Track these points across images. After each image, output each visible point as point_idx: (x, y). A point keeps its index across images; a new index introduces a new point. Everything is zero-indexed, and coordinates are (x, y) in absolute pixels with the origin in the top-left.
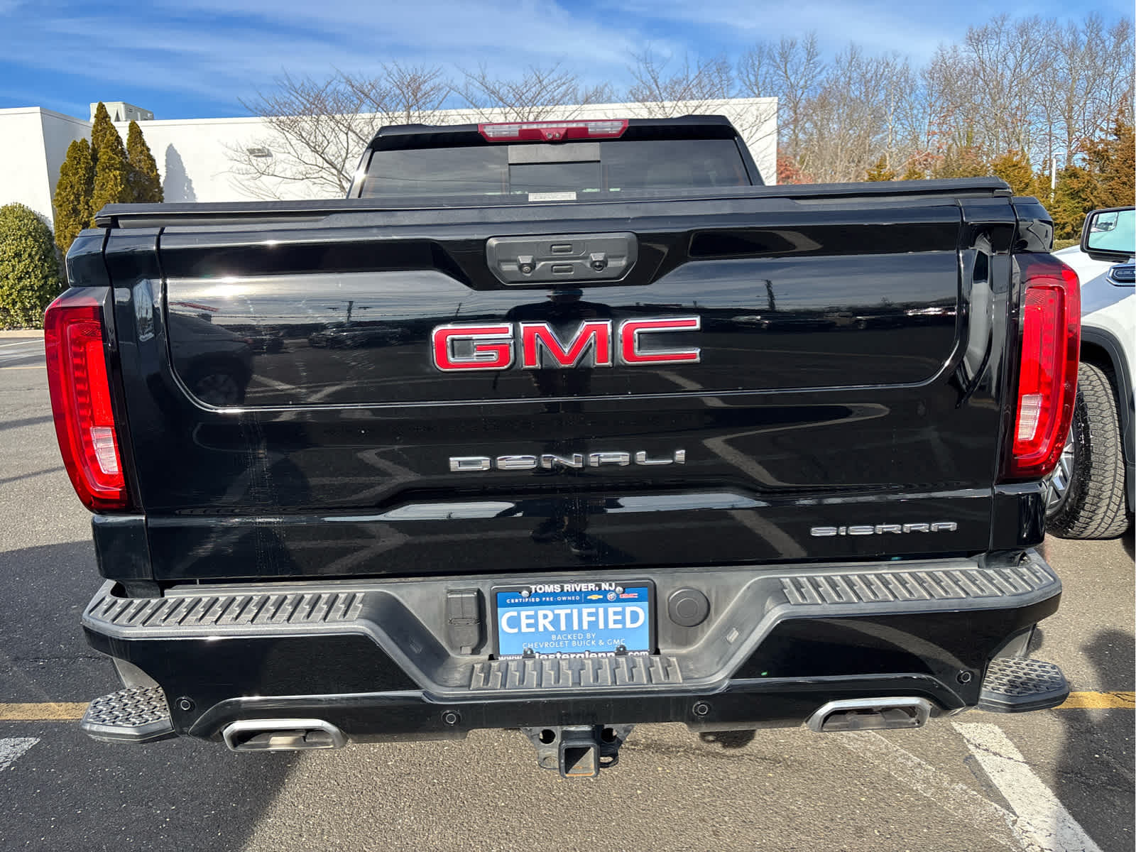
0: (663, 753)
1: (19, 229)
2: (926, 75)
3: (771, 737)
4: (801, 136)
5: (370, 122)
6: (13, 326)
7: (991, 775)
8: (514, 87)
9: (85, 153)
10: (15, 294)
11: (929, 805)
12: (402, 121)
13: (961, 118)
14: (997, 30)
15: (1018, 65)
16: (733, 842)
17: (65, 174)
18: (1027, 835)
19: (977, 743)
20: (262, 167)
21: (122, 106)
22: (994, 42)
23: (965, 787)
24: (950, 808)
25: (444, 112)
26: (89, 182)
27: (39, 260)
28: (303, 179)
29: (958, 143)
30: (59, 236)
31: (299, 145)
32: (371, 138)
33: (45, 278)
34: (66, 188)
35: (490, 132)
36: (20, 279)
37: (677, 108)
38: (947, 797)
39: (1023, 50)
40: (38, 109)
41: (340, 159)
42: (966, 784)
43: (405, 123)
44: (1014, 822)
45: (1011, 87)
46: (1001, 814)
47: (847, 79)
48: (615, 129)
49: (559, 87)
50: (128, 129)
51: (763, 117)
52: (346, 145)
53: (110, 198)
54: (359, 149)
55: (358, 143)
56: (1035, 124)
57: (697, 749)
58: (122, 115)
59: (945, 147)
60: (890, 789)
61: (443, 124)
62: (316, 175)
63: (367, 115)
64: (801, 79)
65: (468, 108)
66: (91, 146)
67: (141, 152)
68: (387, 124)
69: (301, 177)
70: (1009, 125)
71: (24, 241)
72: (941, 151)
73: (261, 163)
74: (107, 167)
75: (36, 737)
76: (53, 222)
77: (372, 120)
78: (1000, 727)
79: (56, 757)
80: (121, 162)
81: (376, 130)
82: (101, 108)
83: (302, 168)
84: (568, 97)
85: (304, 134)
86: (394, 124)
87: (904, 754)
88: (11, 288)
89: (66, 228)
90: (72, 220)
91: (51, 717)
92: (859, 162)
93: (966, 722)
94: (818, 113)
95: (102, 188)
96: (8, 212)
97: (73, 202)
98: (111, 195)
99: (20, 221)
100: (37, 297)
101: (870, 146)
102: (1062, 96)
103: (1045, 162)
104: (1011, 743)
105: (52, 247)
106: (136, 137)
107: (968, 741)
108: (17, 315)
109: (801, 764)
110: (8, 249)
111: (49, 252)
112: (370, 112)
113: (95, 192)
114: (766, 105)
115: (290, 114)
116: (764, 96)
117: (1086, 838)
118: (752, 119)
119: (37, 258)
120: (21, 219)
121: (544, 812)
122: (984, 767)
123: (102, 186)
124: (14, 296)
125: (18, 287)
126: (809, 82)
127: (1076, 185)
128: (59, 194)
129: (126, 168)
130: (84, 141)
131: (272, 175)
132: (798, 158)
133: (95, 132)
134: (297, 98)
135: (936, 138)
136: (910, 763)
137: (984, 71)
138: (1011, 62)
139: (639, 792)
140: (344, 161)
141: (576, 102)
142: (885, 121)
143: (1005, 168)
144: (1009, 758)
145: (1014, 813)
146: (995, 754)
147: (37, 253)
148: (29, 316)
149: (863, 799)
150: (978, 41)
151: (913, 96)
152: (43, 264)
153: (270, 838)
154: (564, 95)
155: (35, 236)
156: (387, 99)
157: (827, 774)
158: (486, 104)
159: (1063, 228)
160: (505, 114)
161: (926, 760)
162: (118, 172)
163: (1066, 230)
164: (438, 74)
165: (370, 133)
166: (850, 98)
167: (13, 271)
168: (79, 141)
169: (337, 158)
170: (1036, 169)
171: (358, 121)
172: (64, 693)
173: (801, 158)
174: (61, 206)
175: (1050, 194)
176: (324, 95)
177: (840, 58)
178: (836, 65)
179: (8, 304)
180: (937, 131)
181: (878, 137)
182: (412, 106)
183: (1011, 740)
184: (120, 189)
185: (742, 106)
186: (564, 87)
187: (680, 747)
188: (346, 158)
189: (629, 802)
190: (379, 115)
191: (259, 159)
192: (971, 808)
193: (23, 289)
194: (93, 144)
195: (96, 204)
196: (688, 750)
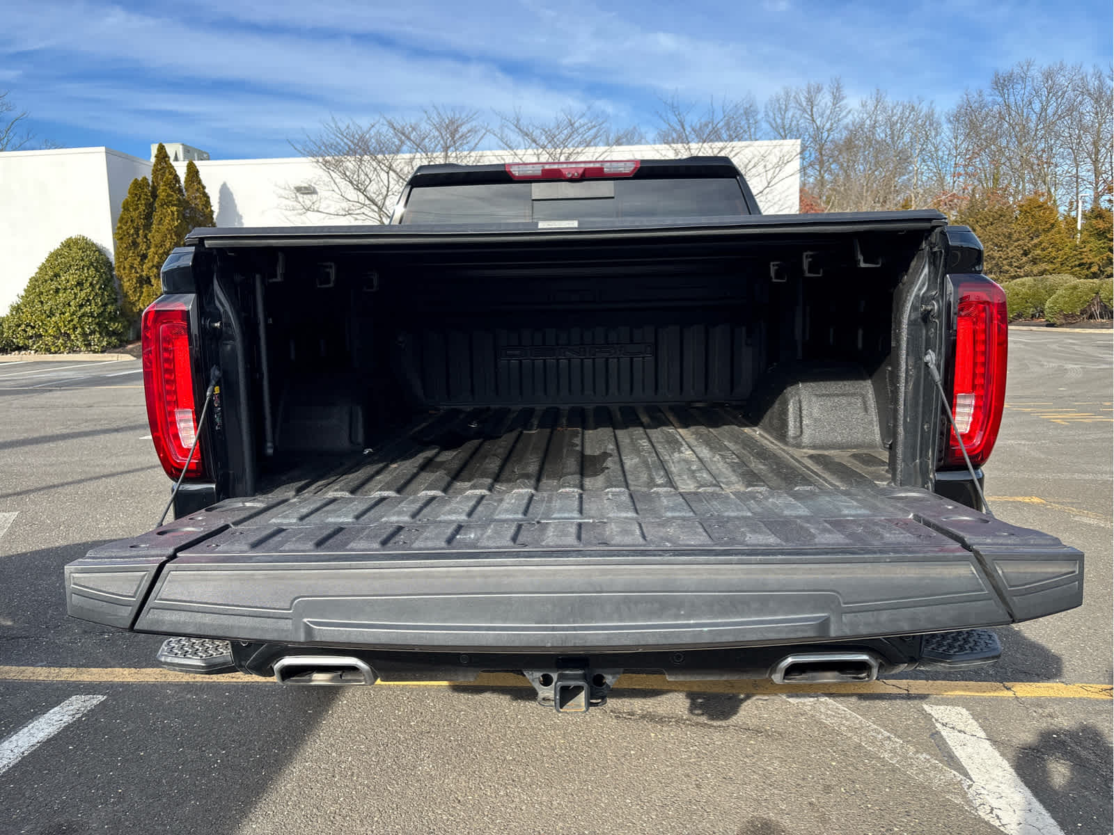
0: (657, 722)
1: (82, 260)
2: (952, 119)
3: (756, 712)
4: (827, 176)
5: (408, 162)
6: (72, 350)
7: (953, 748)
8: (547, 129)
9: (145, 190)
10: (76, 320)
11: (894, 770)
12: (440, 161)
13: (986, 160)
14: (1023, 75)
15: (1044, 109)
16: (713, 794)
17: (126, 208)
18: (981, 796)
19: (944, 722)
20: (308, 203)
21: (181, 147)
22: (1019, 87)
23: (928, 757)
24: (912, 773)
25: (480, 153)
26: (149, 217)
27: (100, 288)
28: (345, 215)
29: (985, 185)
30: (119, 267)
31: (343, 184)
32: (410, 177)
33: (105, 305)
34: (127, 222)
35: (516, 172)
36: (81, 306)
37: (702, 150)
38: (912, 764)
39: (1049, 93)
40: (103, 149)
41: (381, 197)
42: (930, 754)
43: (442, 162)
44: (970, 786)
45: (1037, 130)
46: (959, 779)
47: (873, 122)
48: (628, 169)
49: (590, 129)
50: (186, 168)
51: (786, 158)
52: (386, 183)
53: (167, 232)
54: (398, 187)
55: (398, 182)
56: (1061, 166)
57: (687, 720)
58: (181, 156)
59: (970, 188)
60: (859, 757)
61: (479, 164)
62: (358, 212)
63: (408, 156)
64: (827, 122)
65: (504, 149)
66: (151, 183)
67: (197, 190)
68: (425, 163)
69: (344, 213)
70: (1035, 167)
71: (86, 271)
72: (966, 191)
73: (307, 200)
74: (165, 204)
75: (104, 695)
76: (113, 253)
77: (412, 160)
78: (967, 710)
79: (121, 711)
80: (178, 200)
81: (415, 169)
82: (161, 148)
83: (345, 205)
84: (598, 139)
85: (348, 173)
86: (432, 163)
87: (875, 729)
88: (73, 314)
89: (126, 259)
90: (131, 252)
91: (116, 680)
92: (885, 202)
93: (937, 705)
94: (845, 155)
95: (160, 222)
96: (72, 244)
97: (133, 235)
98: (167, 229)
99: (83, 252)
100: (97, 324)
101: (895, 186)
102: (1088, 139)
103: (1071, 203)
104: (976, 723)
105: (112, 276)
106: (193, 176)
107: (936, 720)
108: (77, 340)
109: (780, 734)
110: (71, 278)
111: (109, 281)
112: (410, 152)
113: (154, 226)
114: (789, 147)
115: (336, 155)
116: (791, 138)
117: (1034, 800)
118: (775, 160)
119: (97, 287)
120: (83, 250)
121: (547, 765)
122: (949, 743)
123: (160, 221)
124: (74, 322)
125: (79, 314)
126: (835, 125)
127: (1101, 225)
128: (120, 228)
129: (183, 204)
130: (145, 179)
131: (318, 211)
132: (824, 198)
133: (155, 172)
134: (343, 140)
135: (961, 179)
136: (880, 736)
137: (1010, 115)
138: (1037, 106)
139: (632, 752)
140: (385, 199)
141: (608, 144)
142: (910, 163)
143: (1031, 209)
144: (972, 735)
145: (971, 779)
146: (960, 731)
147: (97, 283)
148: (88, 341)
149: (834, 764)
150: (1004, 86)
151: (938, 138)
152: (103, 293)
153: (307, 777)
154: (595, 137)
155: (97, 266)
156: (427, 140)
157: (803, 742)
158: (520, 146)
159: (1090, 268)
160: (538, 155)
161: (895, 735)
162: (175, 208)
163: (1092, 270)
164: (475, 117)
165: (409, 172)
166: (876, 140)
167: (75, 298)
168: (140, 179)
169: (378, 196)
170: (1062, 209)
171: (399, 161)
172: (127, 661)
173: (827, 198)
174: (122, 238)
175: (1076, 234)
176: (367, 136)
177: (866, 102)
178: (861, 108)
179: (69, 329)
180: (963, 172)
181: (905, 178)
182: (449, 147)
183: (977, 720)
184: (176, 224)
185: (766, 148)
186: (595, 130)
187: (673, 717)
188: (387, 195)
189: (623, 760)
190: (418, 155)
191: (305, 196)
192: (932, 774)
193: (83, 315)
194: (153, 182)
195: (153, 237)
196: (679, 721)
